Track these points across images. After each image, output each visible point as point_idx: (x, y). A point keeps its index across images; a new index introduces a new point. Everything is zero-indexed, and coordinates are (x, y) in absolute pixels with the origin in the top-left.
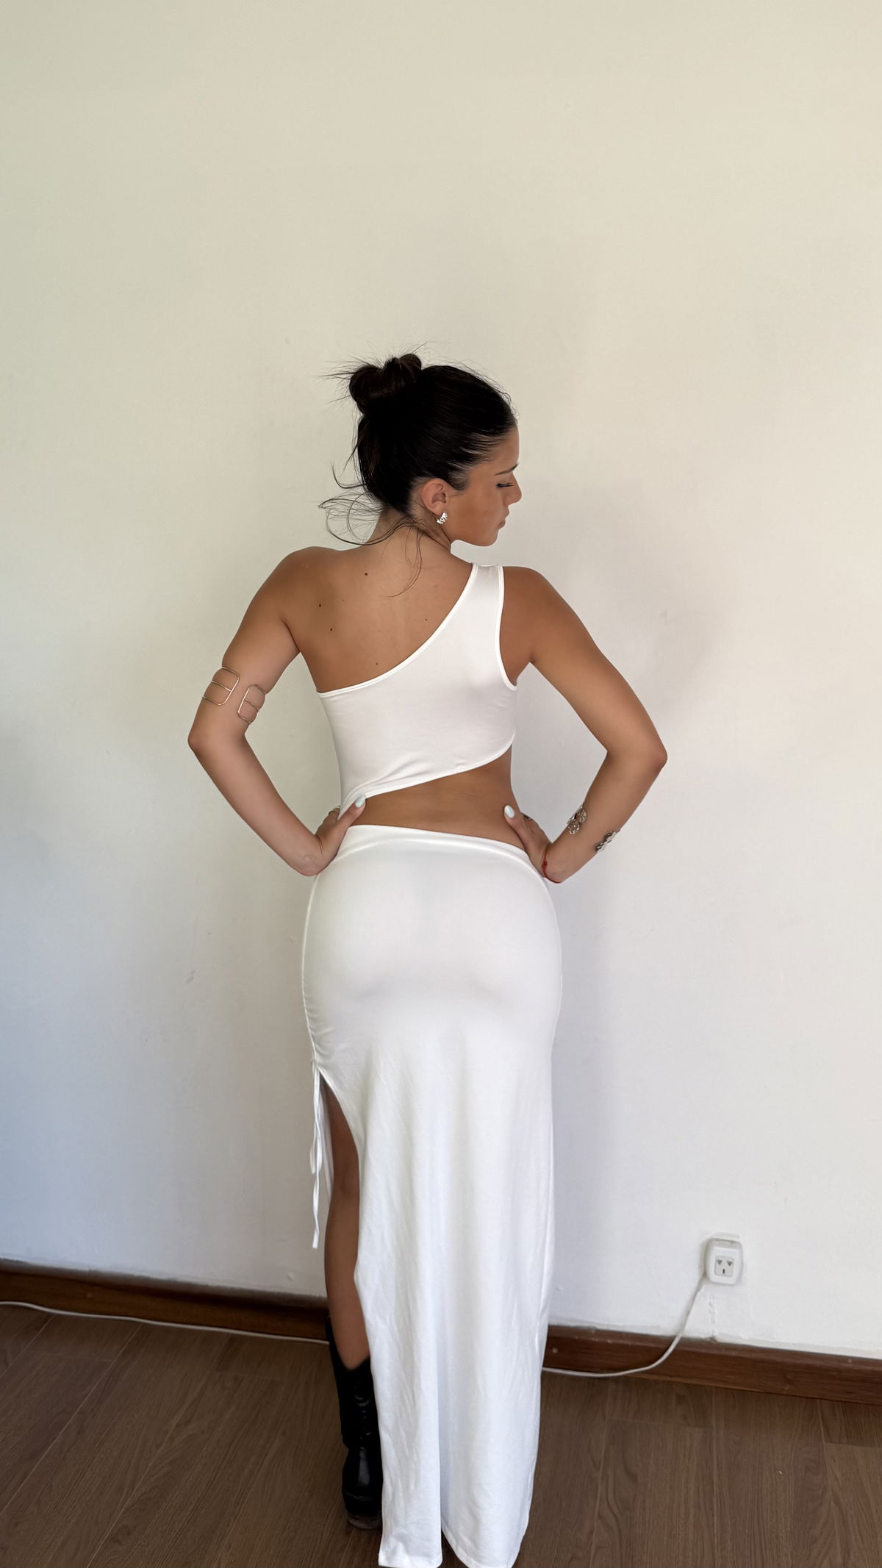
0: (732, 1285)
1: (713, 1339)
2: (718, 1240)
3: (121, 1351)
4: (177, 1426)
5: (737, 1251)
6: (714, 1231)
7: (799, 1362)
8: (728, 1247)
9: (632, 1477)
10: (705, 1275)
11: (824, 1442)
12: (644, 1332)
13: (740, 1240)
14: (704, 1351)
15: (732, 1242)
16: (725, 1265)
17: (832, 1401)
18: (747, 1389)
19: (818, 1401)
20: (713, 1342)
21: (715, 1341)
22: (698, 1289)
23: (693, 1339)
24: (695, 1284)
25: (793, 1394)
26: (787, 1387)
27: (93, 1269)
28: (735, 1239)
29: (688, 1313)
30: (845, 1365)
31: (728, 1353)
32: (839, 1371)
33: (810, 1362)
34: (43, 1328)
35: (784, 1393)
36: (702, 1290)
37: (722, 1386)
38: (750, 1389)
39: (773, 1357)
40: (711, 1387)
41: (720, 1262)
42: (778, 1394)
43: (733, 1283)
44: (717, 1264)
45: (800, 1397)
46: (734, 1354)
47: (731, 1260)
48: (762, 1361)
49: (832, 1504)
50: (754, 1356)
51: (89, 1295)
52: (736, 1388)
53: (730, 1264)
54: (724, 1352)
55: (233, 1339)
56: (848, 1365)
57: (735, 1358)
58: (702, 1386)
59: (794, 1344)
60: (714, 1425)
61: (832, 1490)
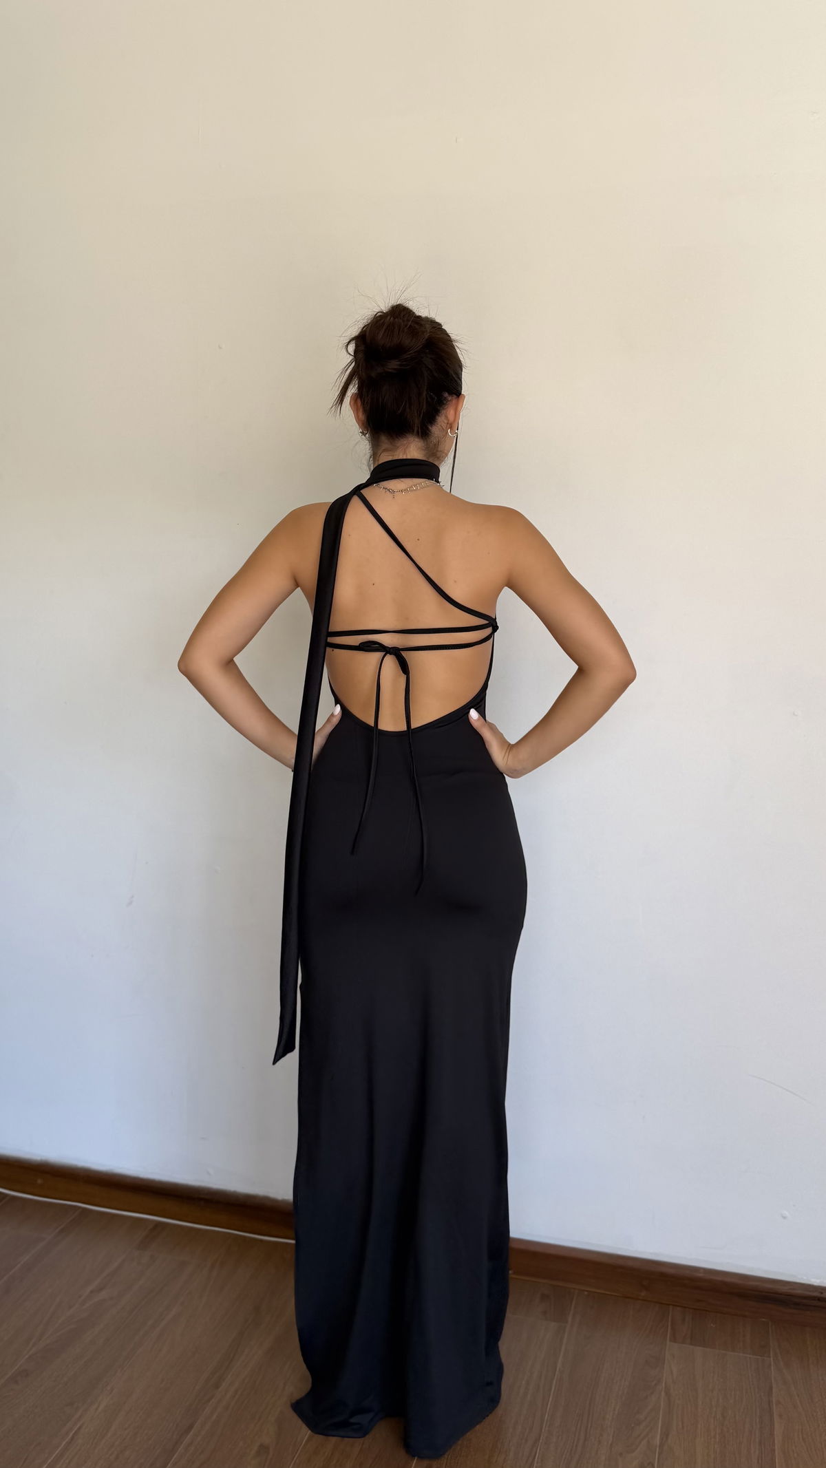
3: (57, 1230)
4: (91, 1291)
11: (668, 1342)
17: (685, 1307)
19: (671, 1307)
25: (649, 1299)
26: (643, 1294)
27: (45, 1159)
30: (697, 1275)
33: (664, 1270)
35: (640, 1298)
40: (574, 1289)
42: (634, 1298)
45: (654, 1302)
49: (663, 1393)
50: (614, 1262)
51: (39, 1181)
52: (598, 1291)
55: (158, 1224)
56: (701, 1275)
58: (566, 1287)
60: (570, 1319)
61: (666, 1383)
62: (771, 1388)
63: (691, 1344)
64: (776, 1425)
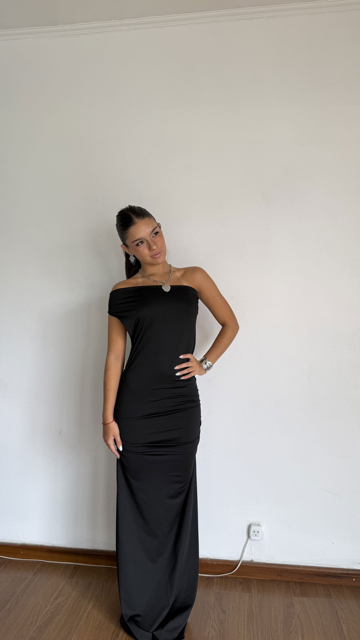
1: (252, 561)
2: (254, 524)
3: (33, 573)
4: (53, 599)
5: (260, 527)
6: (252, 520)
7: (283, 568)
8: (257, 526)
9: (224, 612)
10: (249, 536)
11: (293, 597)
12: (227, 559)
13: (261, 524)
14: (249, 565)
15: (258, 524)
16: (256, 533)
17: (296, 582)
18: (265, 579)
19: (290, 582)
22: (247, 542)
23: (246, 561)
24: (246, 540)
25: (282, 580)
26: (279, 578)
27: (23, 543)
29: (243, 551)
31: (258, 566)
32: (298, 571)
33: (287, 568)
34: (4, 566)
37: (256, 578)
39: (274, 567)
40: (252, 578)
42: (275, 581)
43: (259, 539)
44: (254, 533)
45: (284, 581)
46: (260, 566)
48: (270, 568)
49: (297, 618)
50: (267, 566)
51: (21, 553)
52: (261, 579)
53: (258, 532)
54: (256, 565)
55: (76, 567)
56: (301, 568)
58: (249, 578)
59: (281, 562)
60: (253, 592)
61: (297, 614)
62: (337, 612)
63: (302, 597)
64: (343, 626)
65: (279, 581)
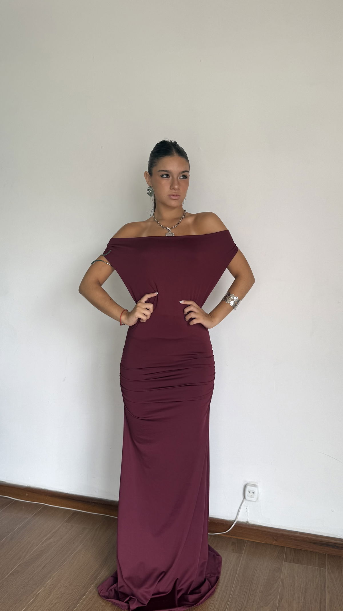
0: (255, 502)
1: (247, 522)
2: (250, 484)
3: (33, 515)
4: (46, 539)
5: (256, 488)
6: (249, 480)
7: (279, 532)
8: (253, 486)
10: (244, 497)
11: (284, 562)
12: (222, 518)
13: (258, 485)
14: (244, 526)
15: (255, 485)
16: (251, 493)
17: (292, 548)
18: (260, 542)
19: (286, 548)
20: (247, 523)
21: (249, 523)
22: (242, 503)
23: (240, 522)
24: (242, 501)
25: (277, 545)
26: (275, 542)
27: (28, 485)
28: (256, 484)
29: (238, 512)
30: (296, 535)
31: (253, 528)
32: (294, 537)
33: (282, 533)
34: (8, 505)
35: (273, 544)
36: (244, 503)
37: (250, 540)
38: (261, 542)
39: (269, 530)
40: (246, 540)
41: (250, 492)
42: (271, 545)
43: (255, 501)
45: (279, 546)
46: (255, 528)
47: (253, 492)
48: (265, 531)
49: (280, 582)
50: (261, 529)
51: (27, 495)
52: (256, 541)
53: (253, 493)
54: (251, 527)
55: (75, 512)
57: (255, 530)
59: (278, 526)
60: (243, 553)
61: (282, 578)
62: (325, 581)
63: (293, 563)
64: (327, 596)
65: (274, 545)
